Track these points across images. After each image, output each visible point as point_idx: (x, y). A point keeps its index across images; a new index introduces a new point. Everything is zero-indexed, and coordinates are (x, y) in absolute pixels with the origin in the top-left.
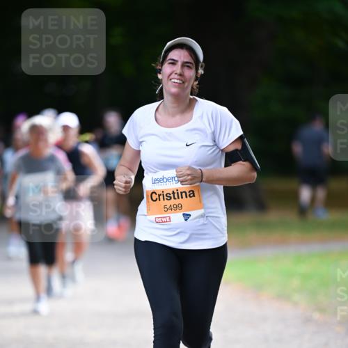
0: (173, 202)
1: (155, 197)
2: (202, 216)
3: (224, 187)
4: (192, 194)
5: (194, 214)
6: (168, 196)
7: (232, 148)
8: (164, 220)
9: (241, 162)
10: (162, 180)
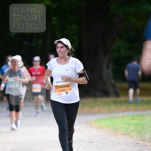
0: (62, 89)
1: (57, 87)
2: (71, 93)
3: (78, 84)
4: (68, 86)
5: (69, 92)
6: (61, 87)
7: (81, 73)
8: (60, 94)
9: (83, 77)
10: (59, 82)
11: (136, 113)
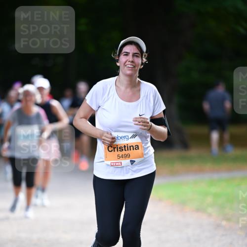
0: (124, 152)
4: (137, 147)
6: (121, 149)
8: (117, 164)
11: (216, 176)
